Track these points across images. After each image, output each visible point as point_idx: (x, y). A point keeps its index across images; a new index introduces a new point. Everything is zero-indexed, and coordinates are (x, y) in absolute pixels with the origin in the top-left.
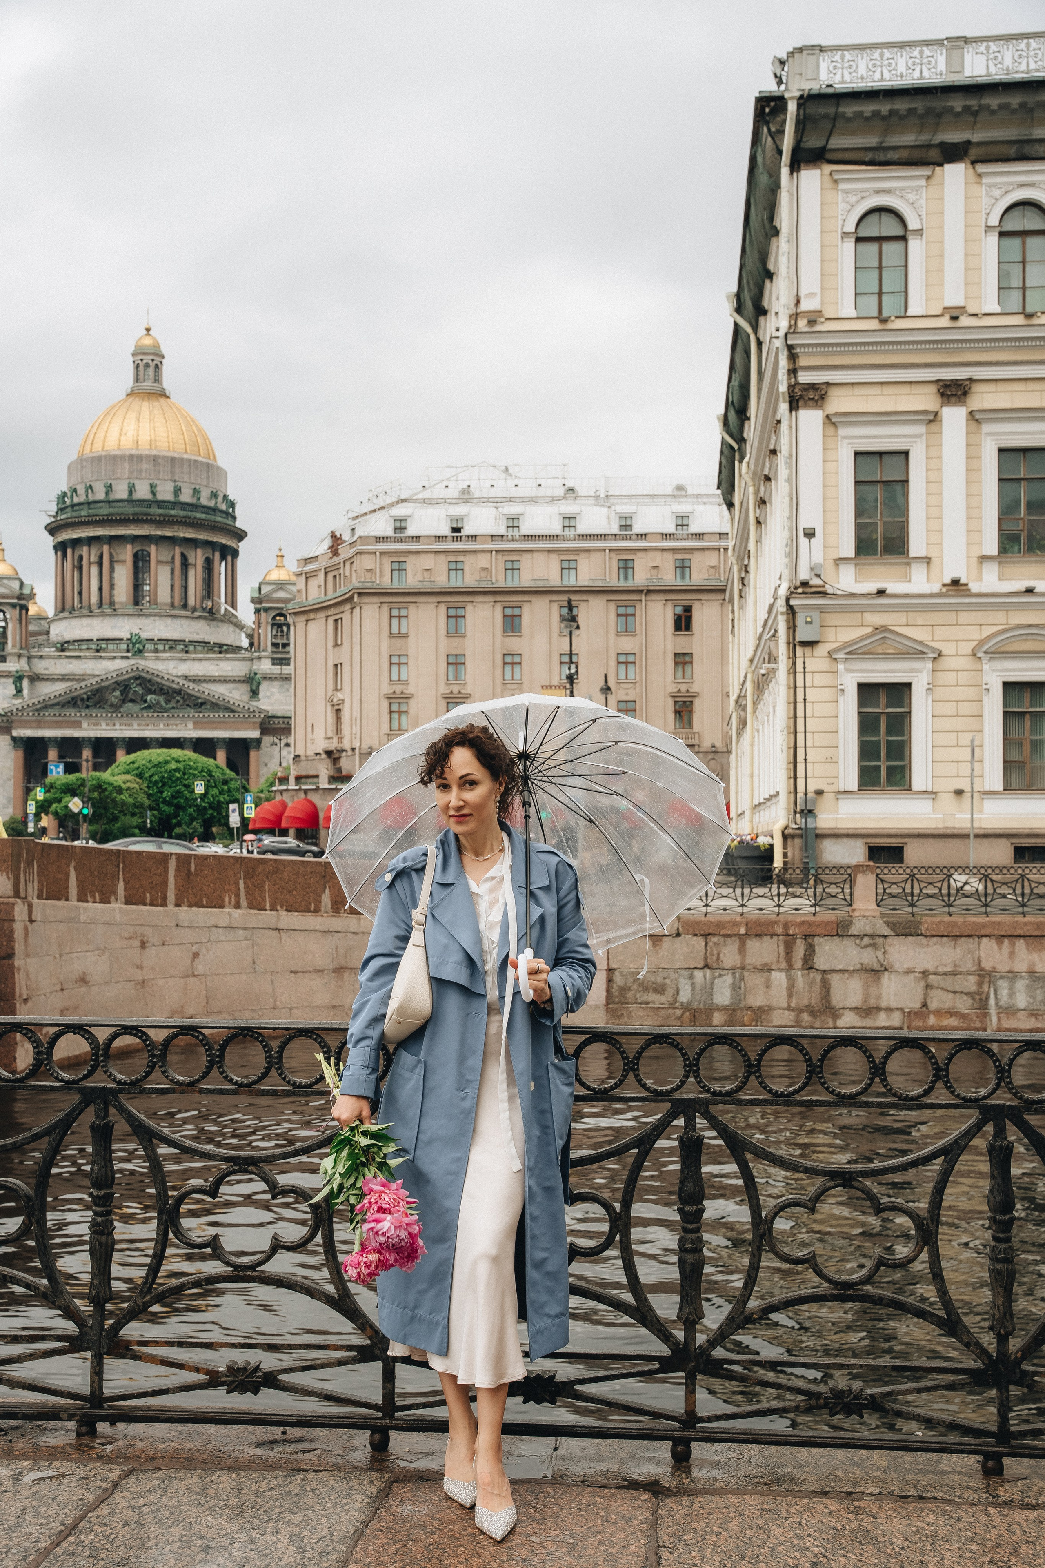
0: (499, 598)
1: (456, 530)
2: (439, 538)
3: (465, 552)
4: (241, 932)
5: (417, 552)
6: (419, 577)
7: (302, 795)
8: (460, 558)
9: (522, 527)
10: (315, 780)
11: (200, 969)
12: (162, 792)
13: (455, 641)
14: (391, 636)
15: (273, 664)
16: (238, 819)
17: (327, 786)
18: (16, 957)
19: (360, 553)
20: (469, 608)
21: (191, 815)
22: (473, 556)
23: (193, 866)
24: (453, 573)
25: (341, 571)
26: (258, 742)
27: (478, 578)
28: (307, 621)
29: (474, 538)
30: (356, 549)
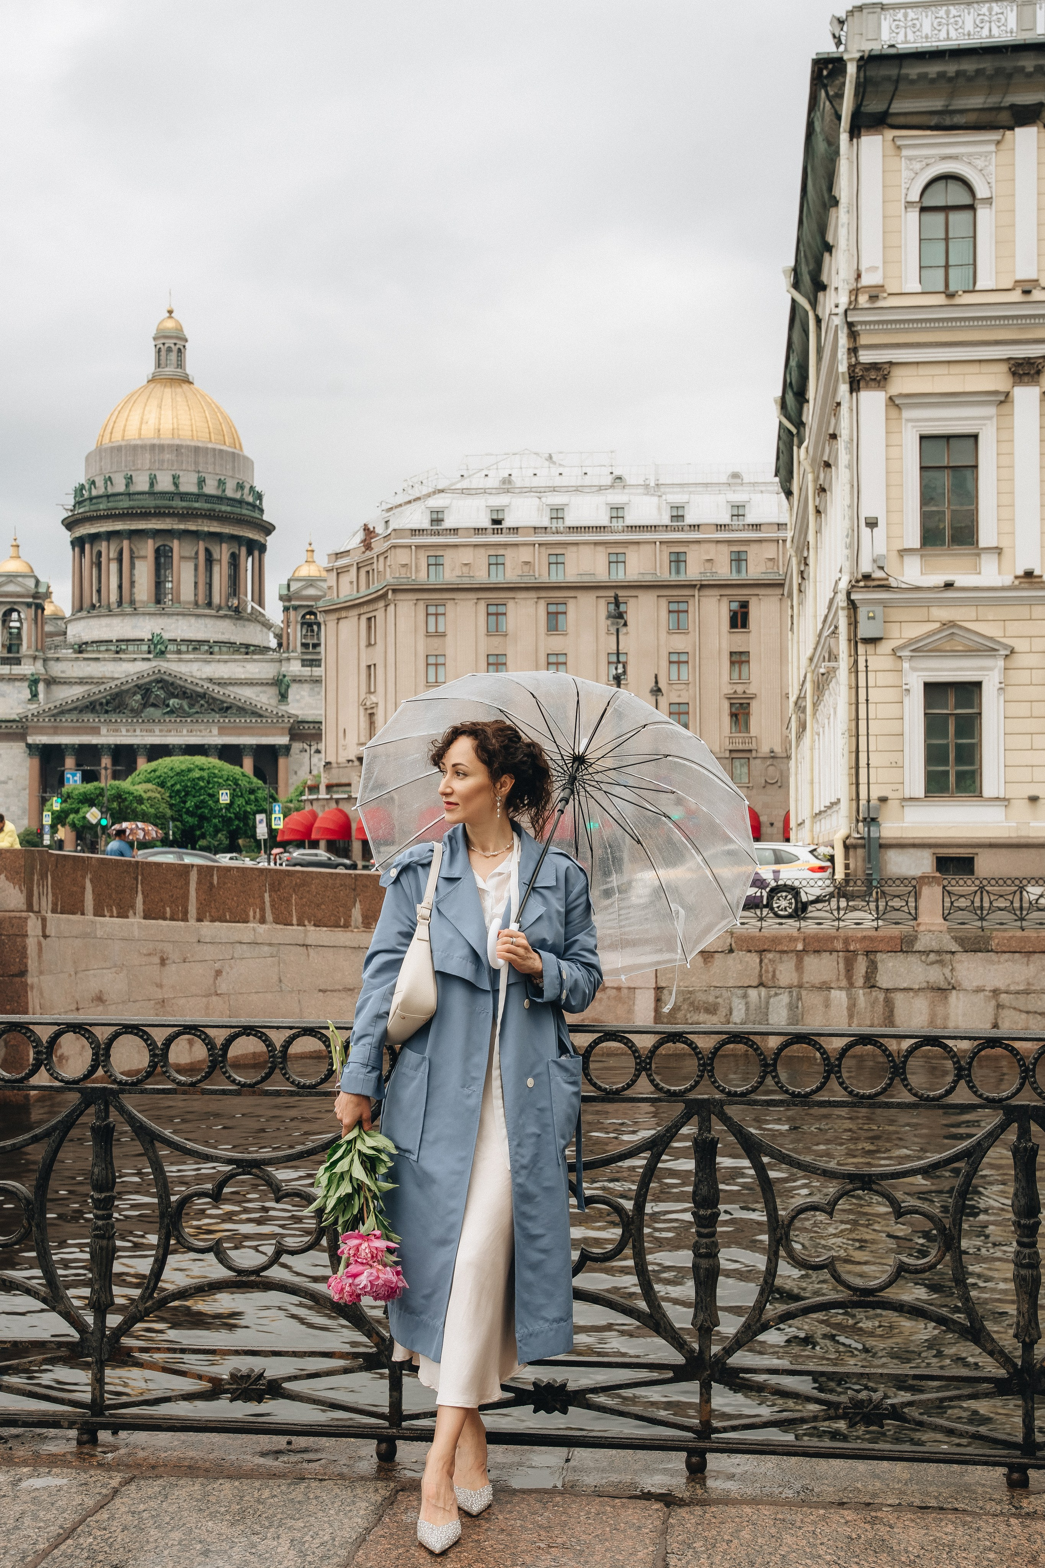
0: (543, 594)
1: (496, 522)
2: (478, 531)
3: (506, 545)
4: (266, 948)
5: (456, 546)
6: (457, 572)
7: (333, 805)
8: (501, 552)
9: (567, 519)
10: (347, 789)
11: (223, 987)
12: (185, 802)
13: (496, 641)
14: (428, 635)
15: (303, 666)
16: (266, 830)
18: (29, 974)
19: (395, 547)
20: (511, 604)
21: (215, 826)
22: (515, 549)
23: (215, 878)
24: (493, 567)
25: (375, 566)
26: (287, 749)
27: (520, 573)
28: (338, 619)
29: (515, 530)
30: (390, 543)
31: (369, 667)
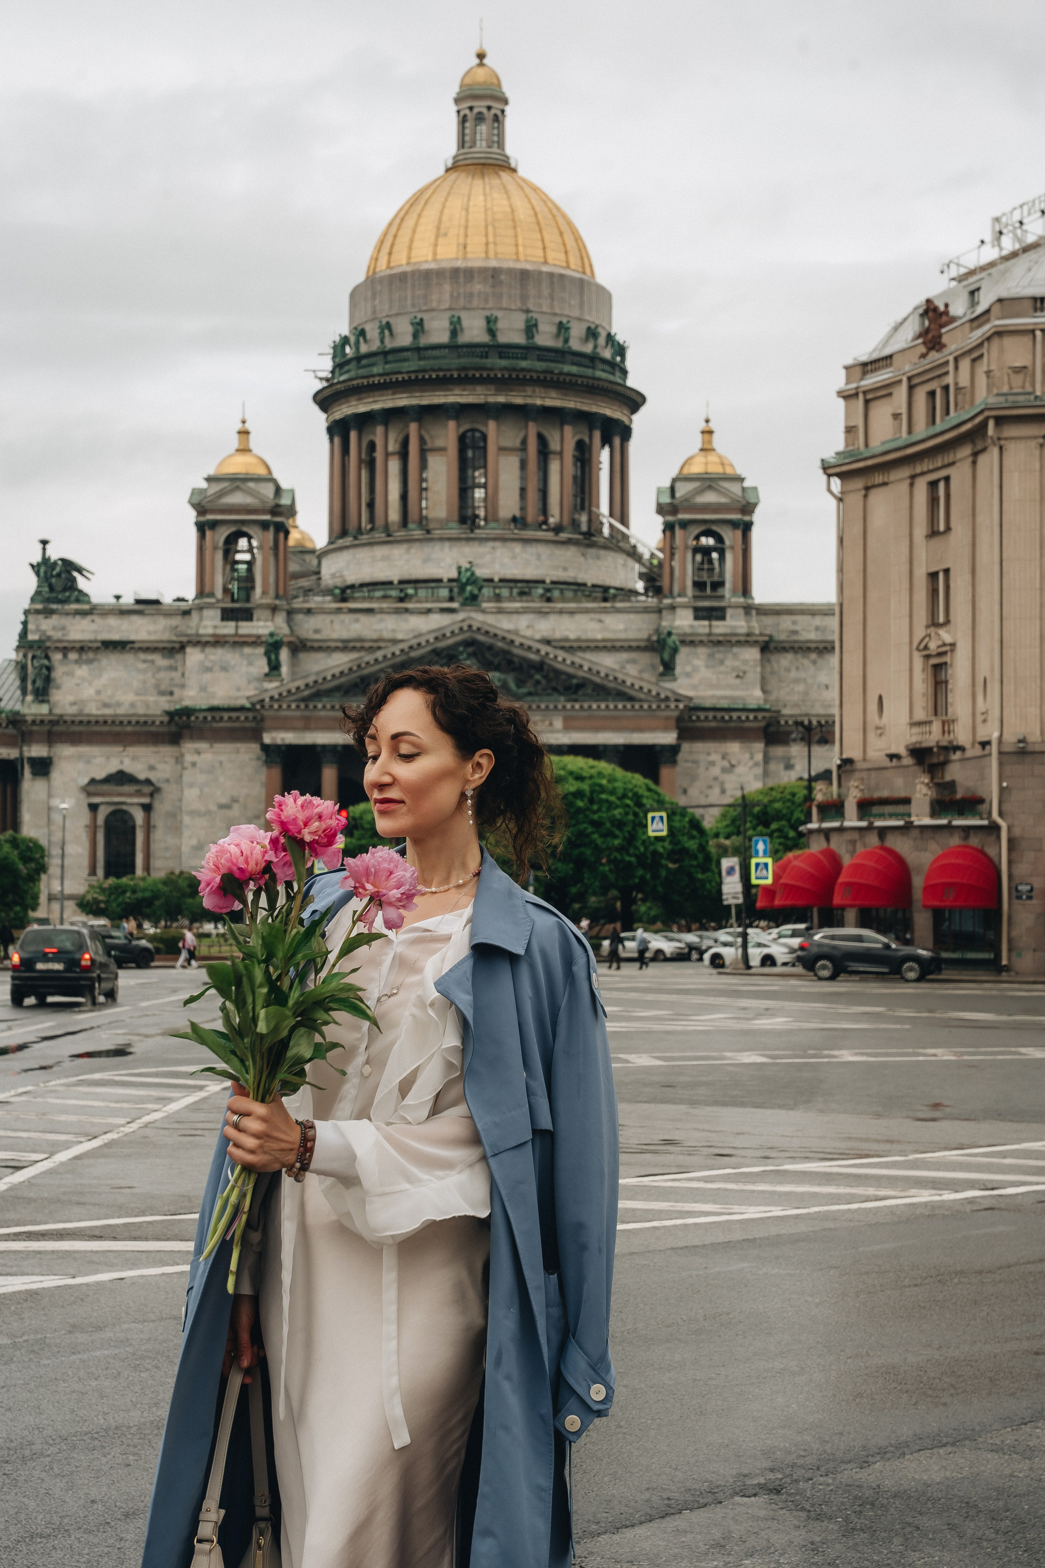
7: (873, 840)
10: (901, 809)
15: (696, 618)
16: (739, 888)
17: (927, 821)
19: (999, 334)
25: (950, 380)
26: (672, 752)
28: (867, 489)
30: (986, 329)
31: (933, 576)
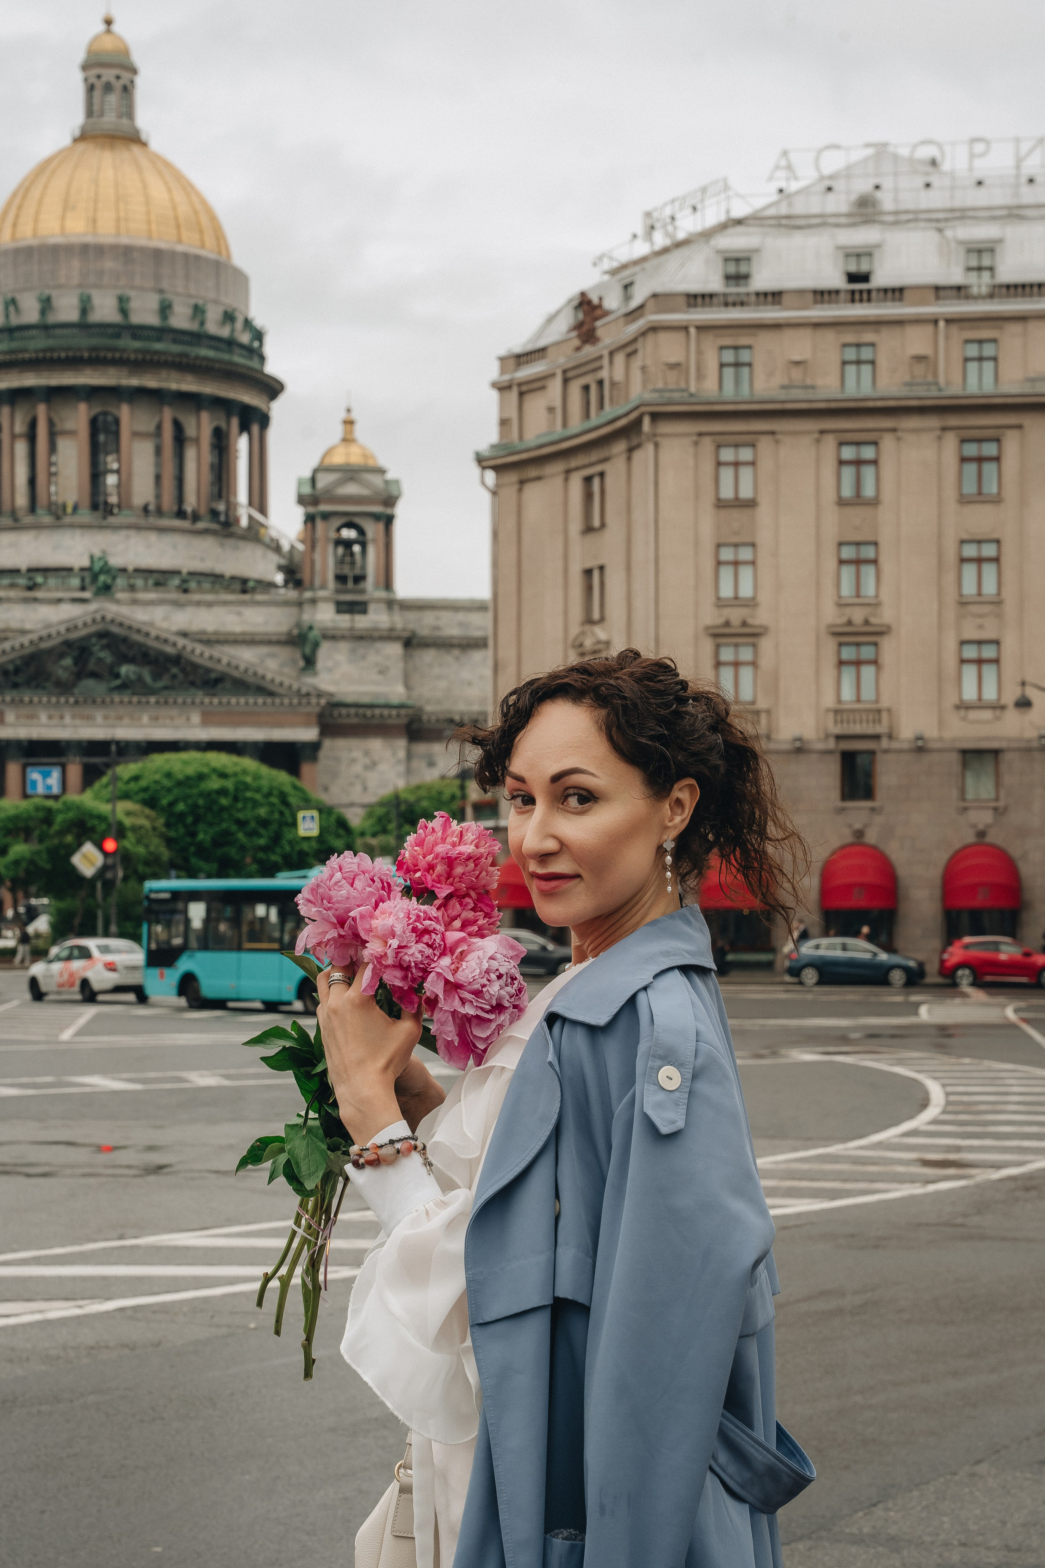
0: (953, 421)
1: (853, 278)
2: (822, 295)
3: (877, 324)
5: (777, 326)
6: (779, 379)
8: (868, 337)
9: (999, 269)
12: (193, 834)
13: (856, 515)
14: (721, 504)
15: (338, 612)
19: (654, 329)
20: (888, 442)
22: (897, 331)
24: (851, 370)
25: (604, 374)
26: (314, 748)
27: (907, 378)
28: (522, 482)
29: (896, 293)
30: (640, 324)
31: (588, 573)
